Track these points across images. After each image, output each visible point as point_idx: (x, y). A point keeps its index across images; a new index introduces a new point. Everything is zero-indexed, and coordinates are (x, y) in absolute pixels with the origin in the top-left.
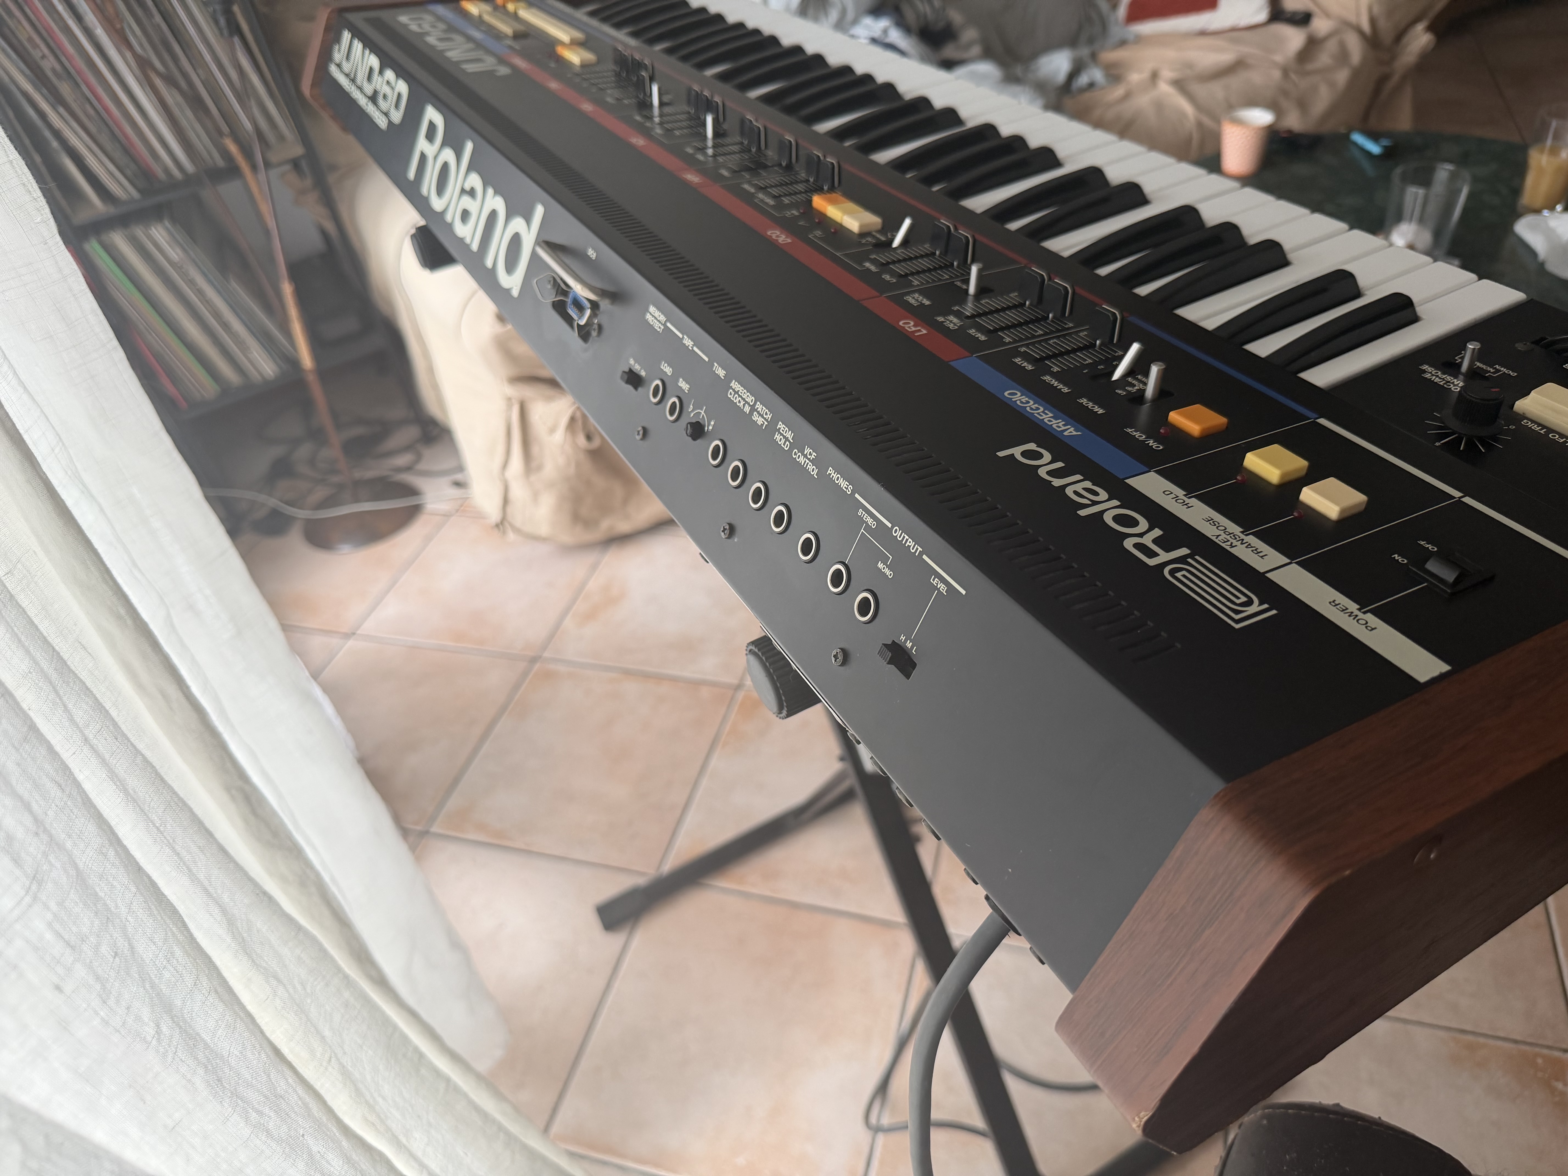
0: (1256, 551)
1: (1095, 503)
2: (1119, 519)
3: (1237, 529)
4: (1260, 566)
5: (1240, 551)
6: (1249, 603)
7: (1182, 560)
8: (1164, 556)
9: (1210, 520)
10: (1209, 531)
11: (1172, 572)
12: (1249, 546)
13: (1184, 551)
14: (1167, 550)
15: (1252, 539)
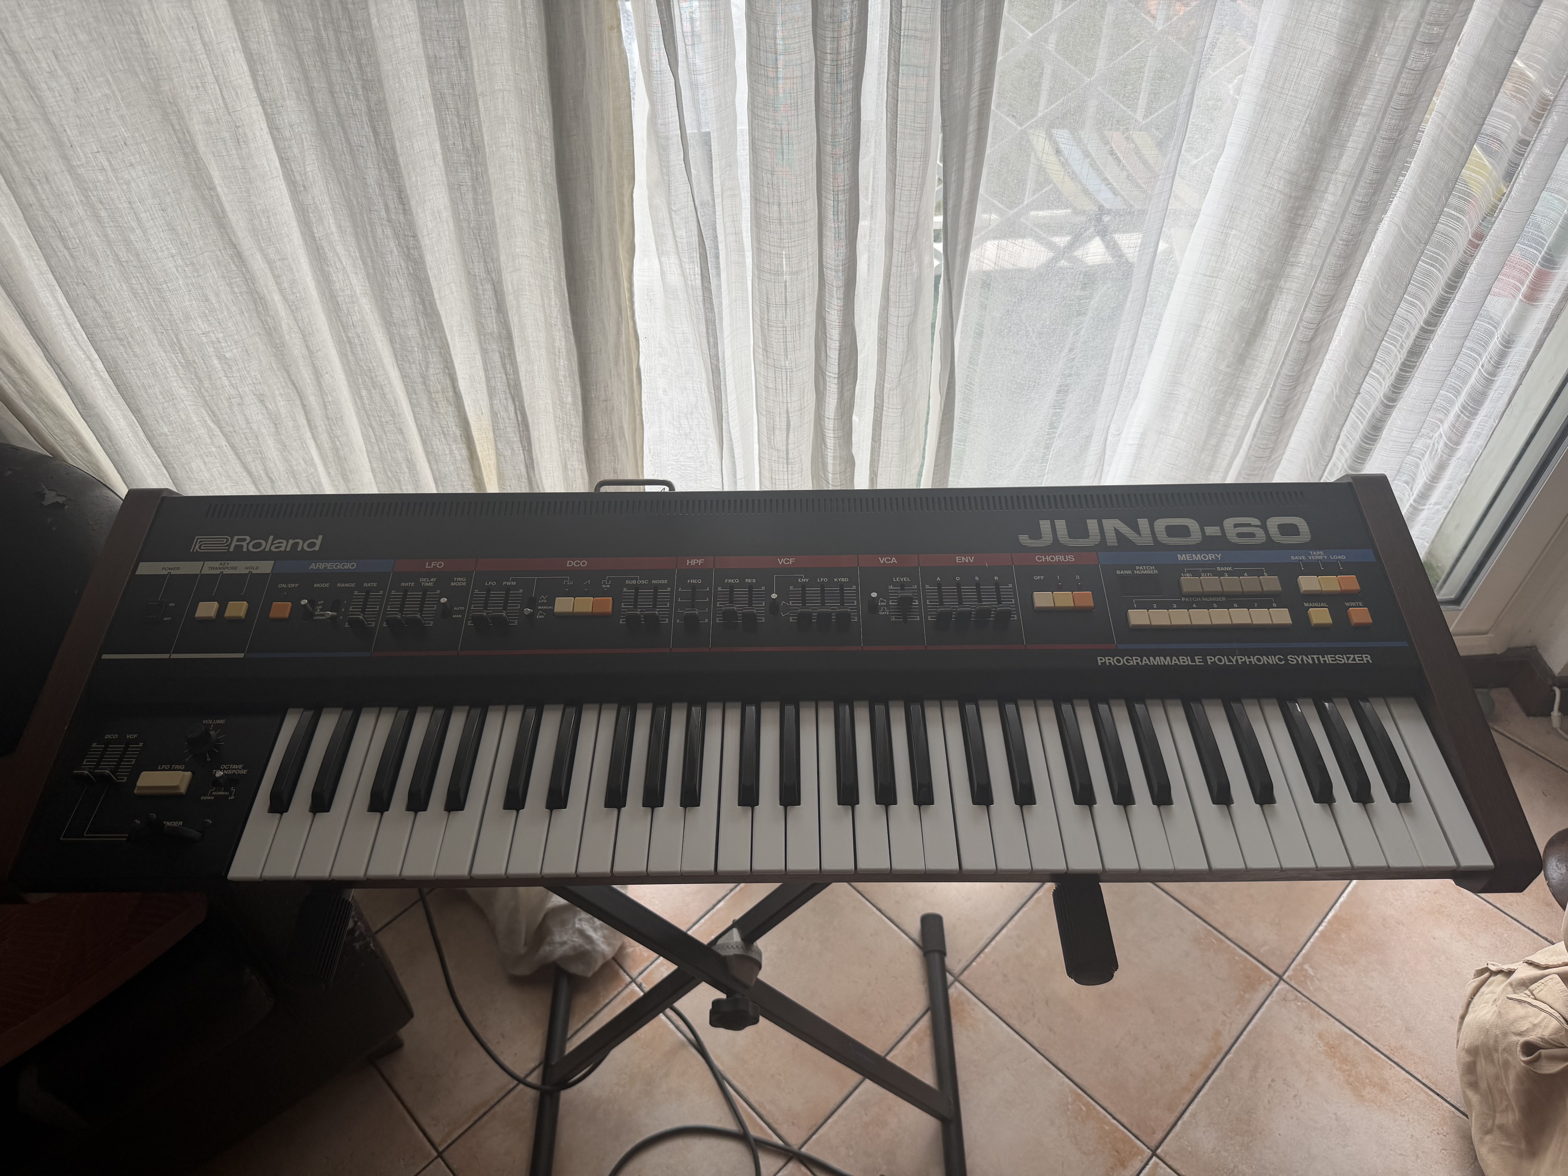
0: (213, 568)
1: (272, 544)
2: (260, 545)
3: (226, 572)
4: (208, 564)
5: (216, 564)
6: (200, 548)
7: (229, 546)
8: (234, 543)
9: (236, 568)
10: (232, 564)
11: (228, 540)
12: (216, 569)
13: (231, 549)
14: (236, 546)
15: (218, 572)
